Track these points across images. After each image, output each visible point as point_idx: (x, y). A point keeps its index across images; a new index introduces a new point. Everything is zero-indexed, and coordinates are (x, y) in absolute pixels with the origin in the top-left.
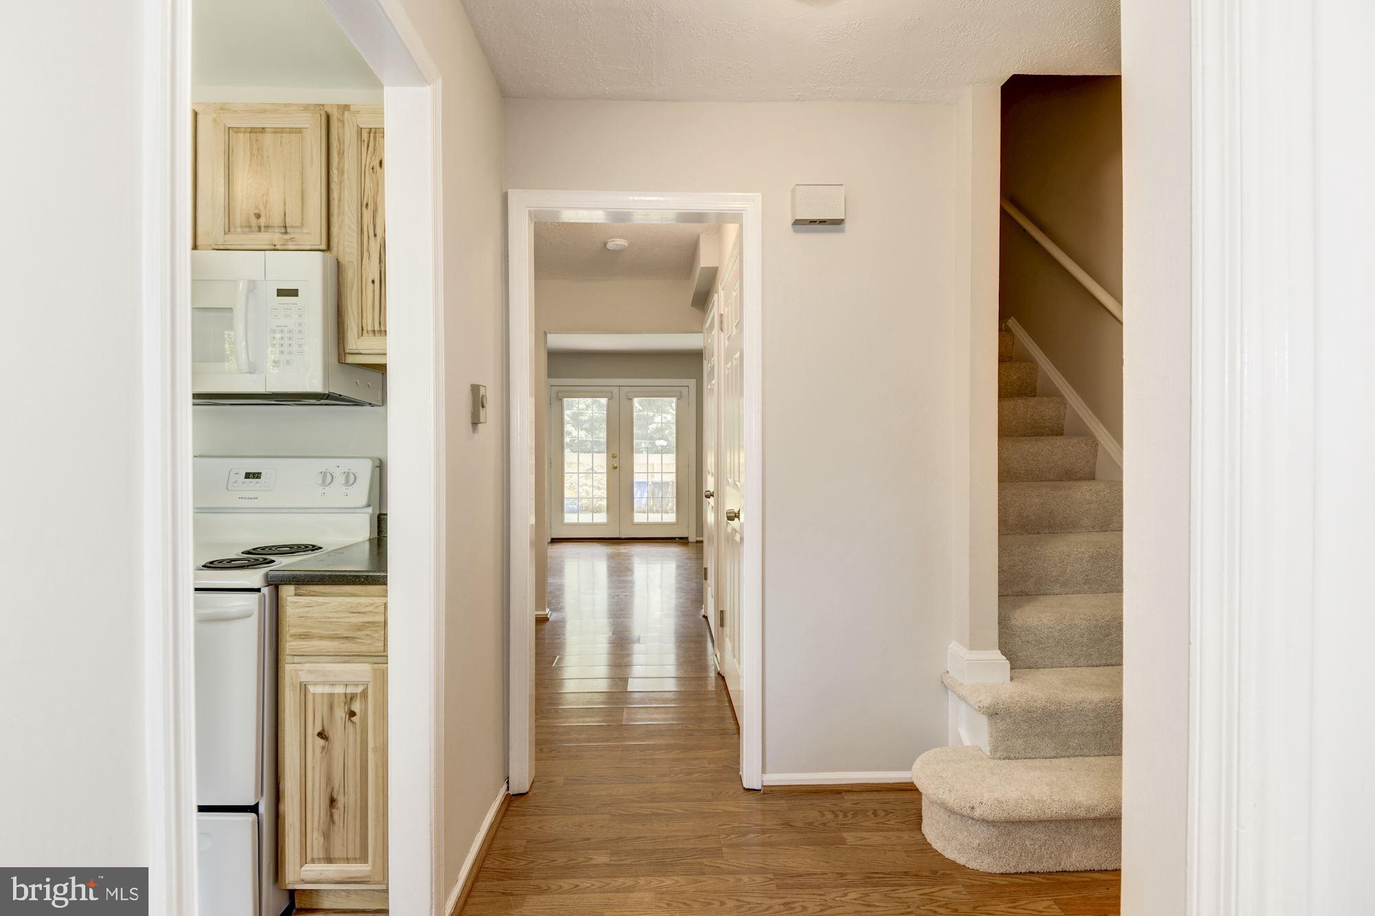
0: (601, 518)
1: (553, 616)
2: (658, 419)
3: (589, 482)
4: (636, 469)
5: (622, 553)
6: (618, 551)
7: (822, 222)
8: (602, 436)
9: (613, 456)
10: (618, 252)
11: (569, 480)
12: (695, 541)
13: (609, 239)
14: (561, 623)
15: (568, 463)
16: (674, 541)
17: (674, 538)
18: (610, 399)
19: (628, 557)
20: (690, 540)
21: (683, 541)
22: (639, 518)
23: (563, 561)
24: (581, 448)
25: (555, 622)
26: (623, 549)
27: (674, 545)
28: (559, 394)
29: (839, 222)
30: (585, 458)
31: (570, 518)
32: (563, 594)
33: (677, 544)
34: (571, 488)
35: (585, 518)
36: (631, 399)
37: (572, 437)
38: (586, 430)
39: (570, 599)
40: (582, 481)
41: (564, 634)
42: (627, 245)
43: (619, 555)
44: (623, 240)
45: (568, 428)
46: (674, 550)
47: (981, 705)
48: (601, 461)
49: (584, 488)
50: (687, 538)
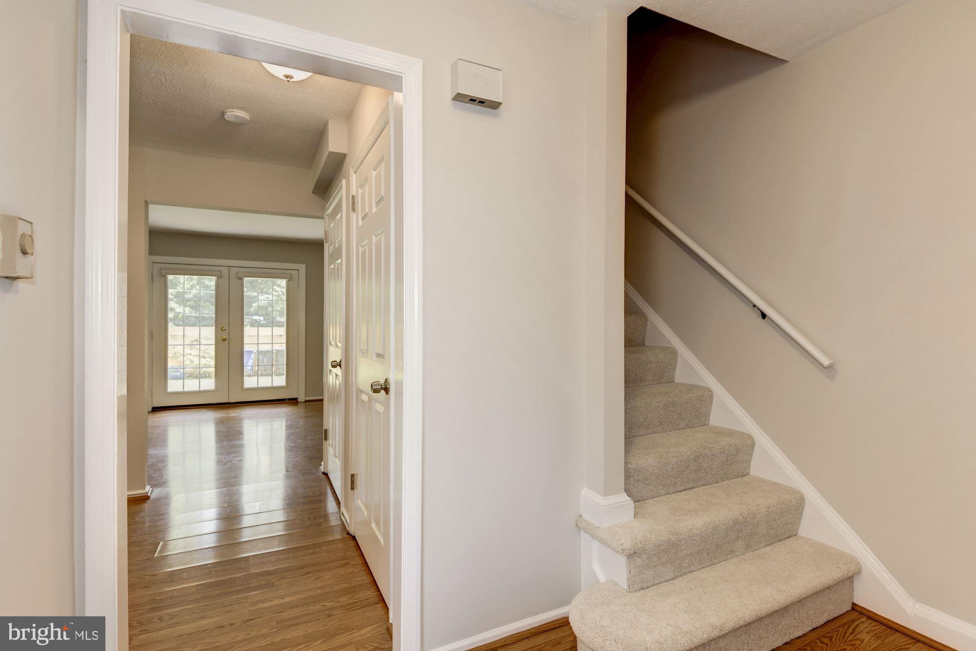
0: (209, 384)
1: (155, 493)
2: (262, 297)
3: (195, 352)
4: (246, 340)
5: (233, 417)
6: (227, 416)
7: (482, 102)
8: (209, 311)
9: (222, 329)
10: (238, 125)
11: (171, 351)
12: (304, 401)
13: (228, 108)
14: (164, 501)
15: (171, 335)
16: (284, 402)
17: (284, 400)
18: (220, 277)
19: (239, 420)
20: (299, 400)
21: (293, 401)
22: (250, 382)
23: (166, 430)
24: (185, 322)
25: (158, 500)
26: (233, 413)
27: (283, 405)
28: (162, 271)
29: (494, 105)
30: (192, 332)
31: (174, 386)
32: (167, 465)
33: (287, 405)
34: (175, 357)
35: (192, 385)
36: (241, 279)
37: (176, 313)
38: (191, 307)
39: (174, 471)
40: (187, 350)
41: (169, 513)
42: (248, 119)
43: (228, 419)
44: (245, 113)
45: (171, 304)
46: (284, 411)
47: (623, 547)
48: (209, 334)
49: (188, 357)
50: (296, 399)
